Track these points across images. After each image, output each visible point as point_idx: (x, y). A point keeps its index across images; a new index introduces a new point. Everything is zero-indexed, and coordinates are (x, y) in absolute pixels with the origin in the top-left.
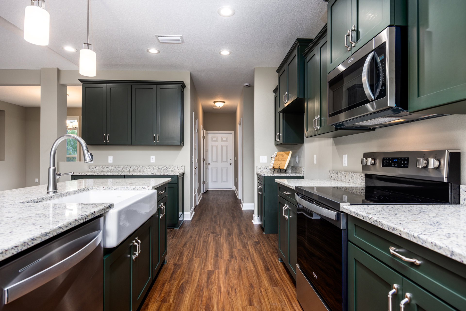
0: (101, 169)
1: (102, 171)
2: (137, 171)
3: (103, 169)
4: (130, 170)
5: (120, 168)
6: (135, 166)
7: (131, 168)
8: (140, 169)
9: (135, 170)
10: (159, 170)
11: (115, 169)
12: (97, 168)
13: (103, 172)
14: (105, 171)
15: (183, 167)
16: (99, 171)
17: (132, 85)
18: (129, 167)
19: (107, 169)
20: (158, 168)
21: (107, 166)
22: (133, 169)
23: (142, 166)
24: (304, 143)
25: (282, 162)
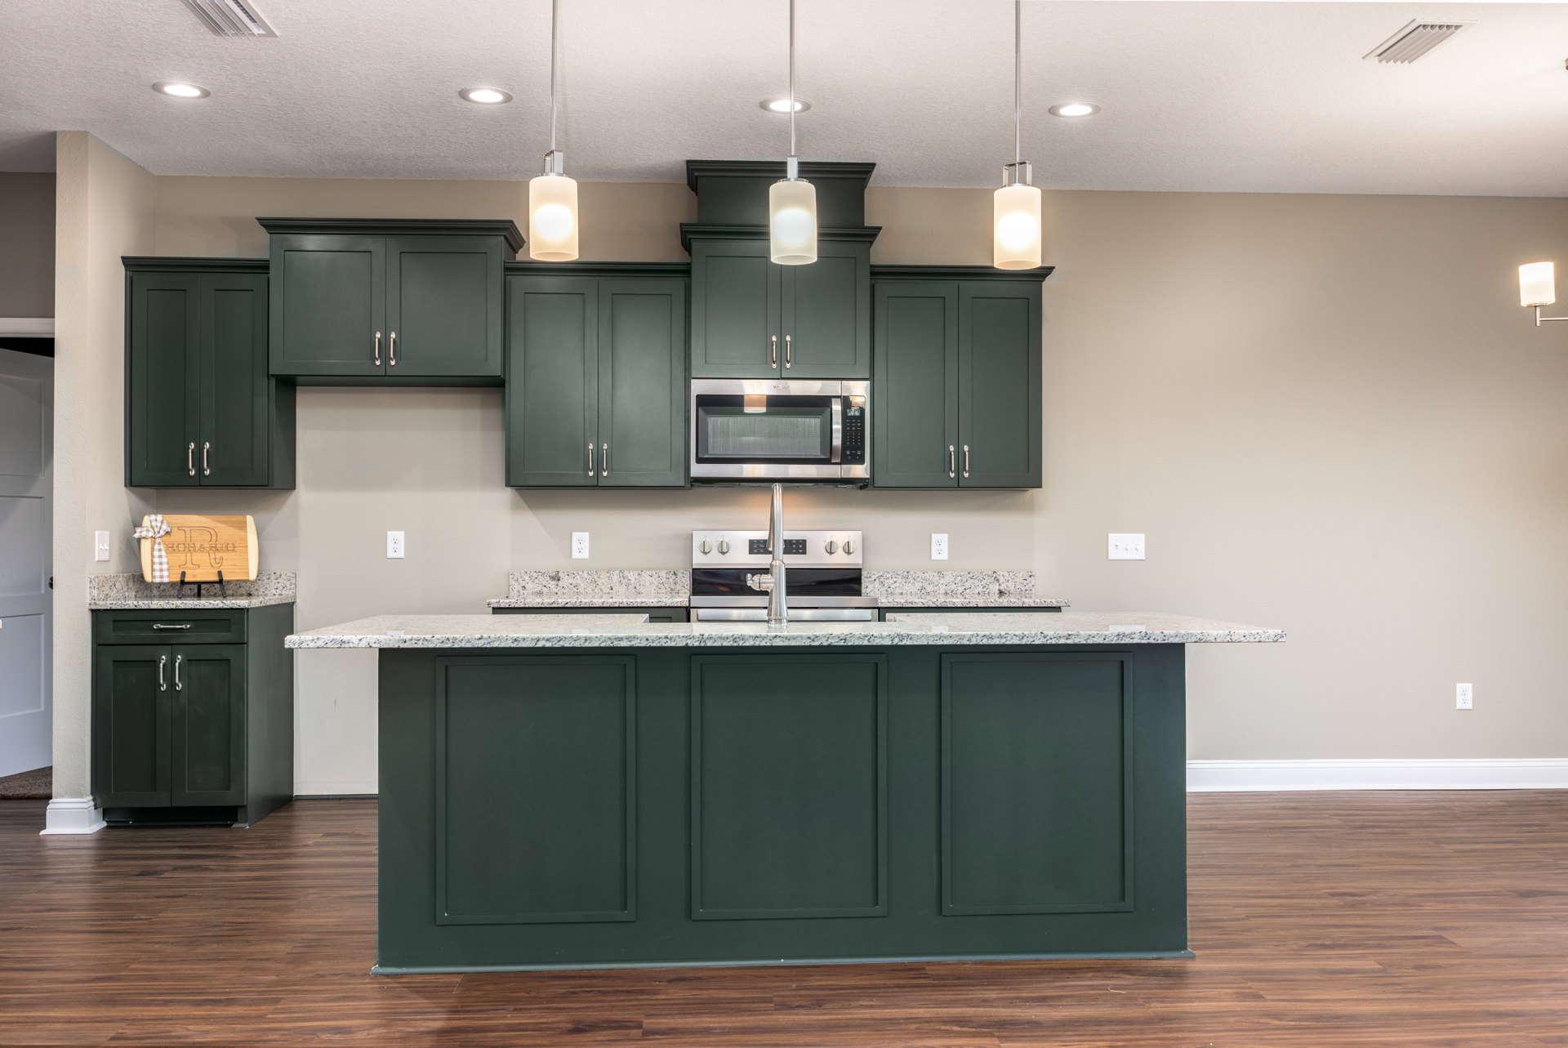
25: (218, 555)
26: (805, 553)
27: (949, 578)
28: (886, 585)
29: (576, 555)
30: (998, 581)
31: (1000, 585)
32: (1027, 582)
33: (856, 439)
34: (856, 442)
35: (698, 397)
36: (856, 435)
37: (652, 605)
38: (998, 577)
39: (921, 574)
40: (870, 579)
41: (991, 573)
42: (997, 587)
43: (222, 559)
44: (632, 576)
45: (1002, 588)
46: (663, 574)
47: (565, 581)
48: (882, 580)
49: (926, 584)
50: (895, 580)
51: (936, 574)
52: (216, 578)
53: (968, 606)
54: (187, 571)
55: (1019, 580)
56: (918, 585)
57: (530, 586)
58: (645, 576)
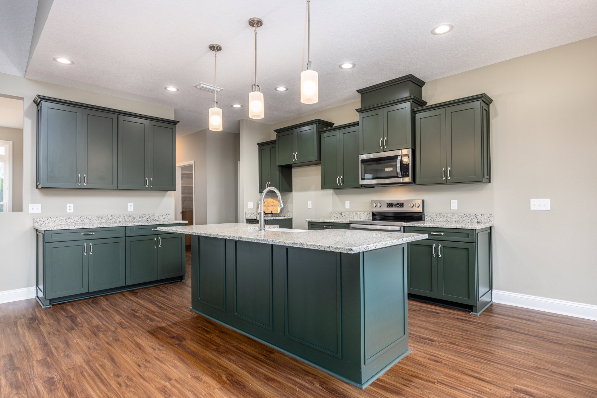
0: (57, 221)
1: (57, 225)
2: (111, 222)
3: (61, 221)
4: (102, 222)
5: (87, 219)
6: (108, 216)
7: (103, 218)
8: (115, 219)
9: (109, 221)
10: (140, 220)
11: (79, 221)
12: (50, 220)
13: (60, 226)
14: (63, 224)
15: (168, 216)
16: (53, 224)
17: (119, 116)
18: (101, 218)
19: (66, 221)
20: (139, 218)
21: (66, 217)
22: (106, 219)
23: (118, 216)
24: (292, 191)
25: (273, 207)
26: (403, 207)
27: (456, 216)
28: (433, 218)
29: (346, 208)
30: (477, 218)
31: (477, 219)
32: (490, 218)
33: (407, 169)
34: (407, 170)
35: (361, 160)
36: (407, 167)
37: (341, 222)
38: (477, 216)
39: (446, 215)
40: (427, 216)
41: (474, 215)
42: (476, 220)
43: (273, 208)
44: (358, 213)
45: (478, 221)
46: (366, 213)
47: (343, 215)
48: (432, 216)
49: (447, 218)
50: (436, 216)
51: (451, 215)
52: (271, 213)
53: (435, 227)
54: (266, 211)
55: (486, 217)
56: (445, 219)
57: (335, 216)
58: (362, 213)
